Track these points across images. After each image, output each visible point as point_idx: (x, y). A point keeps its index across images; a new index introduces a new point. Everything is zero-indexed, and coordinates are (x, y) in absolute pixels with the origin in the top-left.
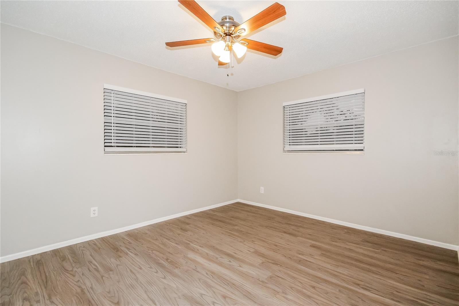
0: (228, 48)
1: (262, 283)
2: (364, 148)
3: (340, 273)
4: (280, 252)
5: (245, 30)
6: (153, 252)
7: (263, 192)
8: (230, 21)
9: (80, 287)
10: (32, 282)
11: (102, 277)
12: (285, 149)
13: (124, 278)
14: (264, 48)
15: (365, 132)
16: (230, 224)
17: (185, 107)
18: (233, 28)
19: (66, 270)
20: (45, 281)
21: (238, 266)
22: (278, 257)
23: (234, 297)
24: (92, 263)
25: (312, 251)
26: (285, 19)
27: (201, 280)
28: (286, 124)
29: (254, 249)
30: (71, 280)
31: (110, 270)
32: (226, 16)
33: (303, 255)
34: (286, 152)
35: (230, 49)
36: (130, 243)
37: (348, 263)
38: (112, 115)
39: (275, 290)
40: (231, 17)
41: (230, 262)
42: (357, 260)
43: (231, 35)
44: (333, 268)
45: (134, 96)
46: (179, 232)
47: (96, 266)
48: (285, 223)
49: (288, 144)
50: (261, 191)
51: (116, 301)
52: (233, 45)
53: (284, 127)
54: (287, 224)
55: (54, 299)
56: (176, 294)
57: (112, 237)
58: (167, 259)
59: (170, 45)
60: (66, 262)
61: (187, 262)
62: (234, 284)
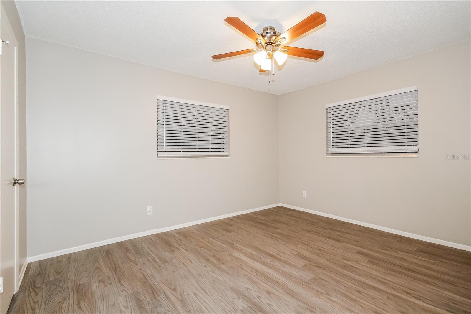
0: (269, 57)
1: (305, 284)
2: (418, 151)
3: (389, 281)
4: (324, 256)
5: (285, 39)
6: (201, 248)
7: (305, 197)
8: (271, 31)
9: (142, 274)
10: (104, 267)
11: (160, 267)
12: (329, 152)
13: (178, 270)
14: (305, 53)
15: (419, 133)
16: (272, 227)
17: (228, 113)
18: (274, 38)
19: (131, 260)
20: (114, 268)
21: (281, 267)
22: (322, 261)
23: (278, 293)
24: (150, 255)
25: (359, 257)
26: (325, 25)
27: (246, 276)
28: (329, 126)
29: (297, 252)
30: (135, 268)
31: (166, 262)
32: (267, 27)
33: (348, 260)
34: (330, 155)
35: (271, 57)
36: (180, 240)
37: (399, 272)
38: (164, 123)
39: (318, 291)
40: (272, 27)
41: (273, 262)
42: (409, 270)
43: (272, 44)
44: (381, 276)
45: (182, 104)
46: (224, 232)
47: (154, 258)
48: (330, 229)
49: (332, 146)
50: (303, 195)
51: (173, 287)
52: (274, 54)
53: (327, 129)
54: (331, 229)
55: (123, 282)
56: (224, 286)
57: (165, 234)
58: (214, 256)
59: (216, 57)
60: (129, 253)
61: (232, 259)
62: (278, 283)
